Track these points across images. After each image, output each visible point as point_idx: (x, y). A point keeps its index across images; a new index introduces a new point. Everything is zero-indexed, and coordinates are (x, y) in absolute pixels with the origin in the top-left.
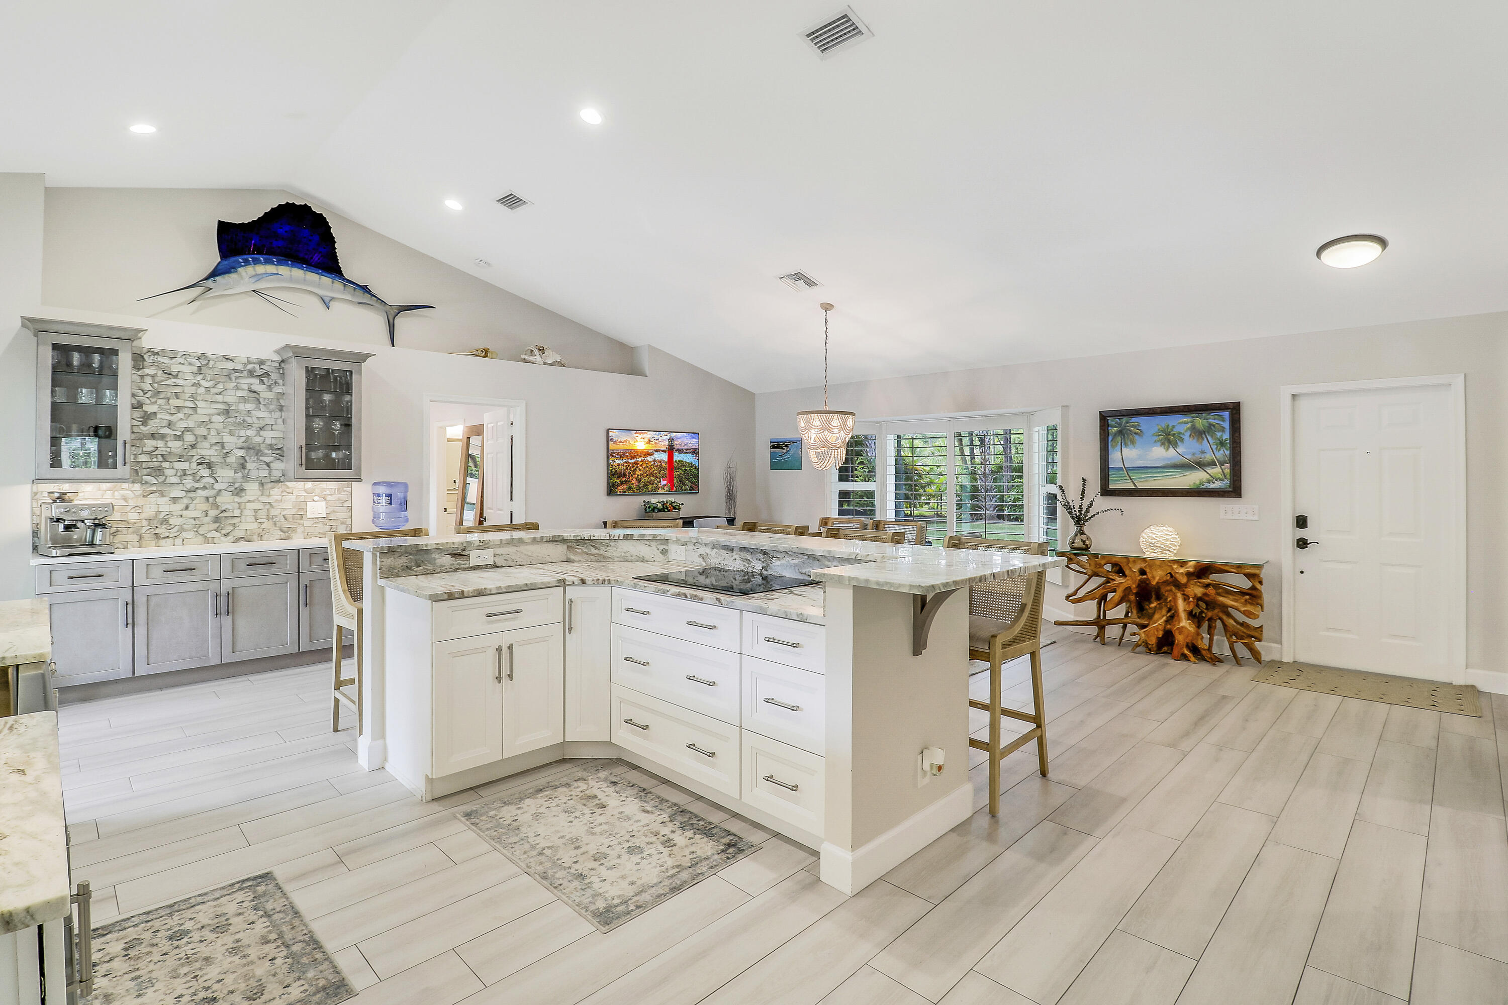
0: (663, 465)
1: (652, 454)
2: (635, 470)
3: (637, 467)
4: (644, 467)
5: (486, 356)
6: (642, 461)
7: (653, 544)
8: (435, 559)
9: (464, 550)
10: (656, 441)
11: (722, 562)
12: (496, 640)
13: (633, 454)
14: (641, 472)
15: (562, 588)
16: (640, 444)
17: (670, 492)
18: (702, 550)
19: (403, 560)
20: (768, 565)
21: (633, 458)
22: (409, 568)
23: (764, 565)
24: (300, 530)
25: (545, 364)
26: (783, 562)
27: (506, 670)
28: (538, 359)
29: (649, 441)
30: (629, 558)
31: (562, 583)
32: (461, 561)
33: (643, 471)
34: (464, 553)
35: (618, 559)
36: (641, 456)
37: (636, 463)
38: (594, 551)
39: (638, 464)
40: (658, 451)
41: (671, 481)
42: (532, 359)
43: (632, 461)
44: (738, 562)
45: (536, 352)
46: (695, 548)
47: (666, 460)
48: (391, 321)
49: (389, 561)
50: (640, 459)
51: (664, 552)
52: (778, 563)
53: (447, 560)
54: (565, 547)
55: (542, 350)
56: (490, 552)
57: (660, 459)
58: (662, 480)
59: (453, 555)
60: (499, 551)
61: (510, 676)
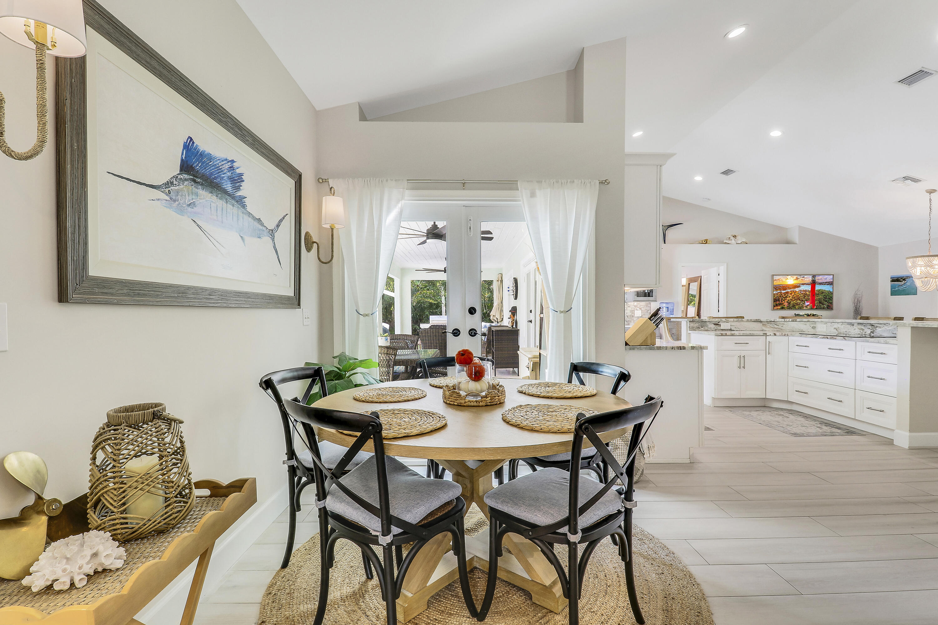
0: (808, 293)
1: (799, 287)
2: (787, 297)
3: (788, 295)
4: (793, 294)
5: (706, 243)
6: (791, 291)
7: (808, 323)
8: (708, 325)
9: (719, 323)
10: (802, 278)
11: (847, 331)
12: (738, 353)
13: (785, 287)
14: (791, 298)
15: (765, 337)
16: (790, 281)
17: (812, 308)
18: (836, 326)
19: (697, 325)
20: (874, 331)
21: (785, 290)
22: (699, 328)
23: (872, 331)
24: (632, 321)
25: (737, 243)
26: (882, 329)
27: (742, 365)
28: (733, 241)
29: (797, 279)
30: (794, 330)
31: (765, 335)
32: (717, 327)
33: (792, 297)
34: (719, 324)
35: (789, 330)
36: (790, 288)
37: (787, 293)
38: (776, 326)
39: (788, 293)
40: (803, 284)
41: (813, 302)
42: (729, 242)
43: (784, 292)
44: (856, 330)
45: (732, 238)
46: (832, 325)
47: (810, 290)
48: (664, 233)
49: (692, 324)
50: (790, 290)
51: (814, 328)
52: (880, 329)
53: (713, 326)
54: (761, 324)
55: (735, 236)
56: (729, 324)
57: (805, 289)
58: (806, 302)
59: (715, 324)
60: (733, 324)
61: (744, 367)
